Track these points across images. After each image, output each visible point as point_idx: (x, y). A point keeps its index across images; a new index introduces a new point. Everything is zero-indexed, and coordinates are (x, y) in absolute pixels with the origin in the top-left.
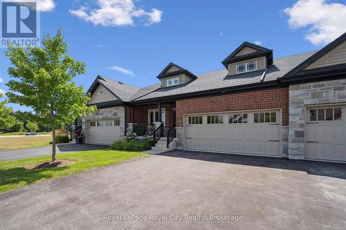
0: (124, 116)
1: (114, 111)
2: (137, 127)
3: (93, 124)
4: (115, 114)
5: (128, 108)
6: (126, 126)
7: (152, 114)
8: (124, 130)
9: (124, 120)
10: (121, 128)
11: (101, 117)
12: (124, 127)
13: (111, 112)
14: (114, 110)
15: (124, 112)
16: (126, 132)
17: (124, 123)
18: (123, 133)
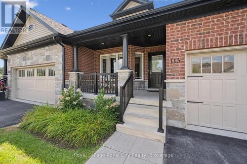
0: (61, 60)
1: (47, 54)
2: (84, 78)
3: (22, 74)
4: (48, 58)
5: (68, 47)
6: (65, 77)
7: (105, 61)
8: (61, 83)
9: (60, 67)
10: (57, 79)
11: (29, 63)
12: (61, 78)
13: (42, 55)
14: (46, 51)
15: (61, 54)
16: (64, 86)
17: (61, 72)
18: (59, 88)
